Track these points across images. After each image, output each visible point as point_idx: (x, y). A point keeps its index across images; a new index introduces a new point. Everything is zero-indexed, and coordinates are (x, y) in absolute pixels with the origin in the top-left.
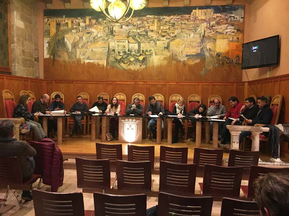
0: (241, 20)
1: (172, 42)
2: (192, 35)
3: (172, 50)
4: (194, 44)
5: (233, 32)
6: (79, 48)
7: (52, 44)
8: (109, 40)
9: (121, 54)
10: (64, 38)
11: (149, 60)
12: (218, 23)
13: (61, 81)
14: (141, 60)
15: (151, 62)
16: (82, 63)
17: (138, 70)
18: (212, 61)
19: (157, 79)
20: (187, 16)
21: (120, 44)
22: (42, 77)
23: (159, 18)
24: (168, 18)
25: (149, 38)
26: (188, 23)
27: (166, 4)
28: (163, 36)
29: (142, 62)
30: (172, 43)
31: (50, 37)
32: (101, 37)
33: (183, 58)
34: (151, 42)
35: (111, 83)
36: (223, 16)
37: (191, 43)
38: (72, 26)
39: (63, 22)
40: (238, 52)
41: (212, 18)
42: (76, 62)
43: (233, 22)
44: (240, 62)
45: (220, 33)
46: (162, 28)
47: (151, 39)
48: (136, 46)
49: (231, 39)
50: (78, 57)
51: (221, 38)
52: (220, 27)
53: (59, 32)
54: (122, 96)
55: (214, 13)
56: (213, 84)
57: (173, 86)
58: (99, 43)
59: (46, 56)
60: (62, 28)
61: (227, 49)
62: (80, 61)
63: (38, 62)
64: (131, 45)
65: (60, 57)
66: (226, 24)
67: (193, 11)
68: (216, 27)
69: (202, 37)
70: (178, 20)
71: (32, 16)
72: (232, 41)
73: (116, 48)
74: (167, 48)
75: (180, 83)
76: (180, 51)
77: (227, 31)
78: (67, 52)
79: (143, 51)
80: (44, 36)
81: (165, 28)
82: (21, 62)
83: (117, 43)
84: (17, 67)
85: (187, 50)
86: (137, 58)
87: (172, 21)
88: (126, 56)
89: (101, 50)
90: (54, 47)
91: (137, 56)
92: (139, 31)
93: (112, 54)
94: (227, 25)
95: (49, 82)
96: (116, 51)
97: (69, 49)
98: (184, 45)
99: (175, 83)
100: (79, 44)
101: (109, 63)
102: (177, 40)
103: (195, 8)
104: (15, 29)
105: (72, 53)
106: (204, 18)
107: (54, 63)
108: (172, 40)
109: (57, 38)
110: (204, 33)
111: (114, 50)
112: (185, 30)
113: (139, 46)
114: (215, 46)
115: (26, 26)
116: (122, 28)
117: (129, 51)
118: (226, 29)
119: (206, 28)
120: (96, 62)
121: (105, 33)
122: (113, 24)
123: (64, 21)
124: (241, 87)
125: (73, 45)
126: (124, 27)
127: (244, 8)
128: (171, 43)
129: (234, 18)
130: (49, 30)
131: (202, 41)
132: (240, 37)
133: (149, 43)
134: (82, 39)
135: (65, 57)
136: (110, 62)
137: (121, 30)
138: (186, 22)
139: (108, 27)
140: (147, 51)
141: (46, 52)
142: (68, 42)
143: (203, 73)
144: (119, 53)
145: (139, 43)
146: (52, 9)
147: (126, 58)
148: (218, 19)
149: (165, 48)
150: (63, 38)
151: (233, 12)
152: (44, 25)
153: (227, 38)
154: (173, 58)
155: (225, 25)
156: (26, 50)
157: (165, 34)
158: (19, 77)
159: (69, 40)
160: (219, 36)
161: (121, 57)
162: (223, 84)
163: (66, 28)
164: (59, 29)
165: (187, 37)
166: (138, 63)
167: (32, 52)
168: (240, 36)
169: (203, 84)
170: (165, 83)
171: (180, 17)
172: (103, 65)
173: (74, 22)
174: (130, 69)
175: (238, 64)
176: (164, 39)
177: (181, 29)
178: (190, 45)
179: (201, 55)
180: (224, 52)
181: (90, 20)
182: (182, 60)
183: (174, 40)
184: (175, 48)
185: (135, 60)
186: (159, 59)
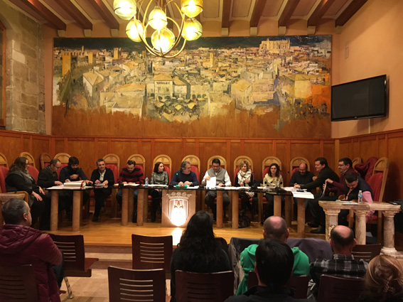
0: (328, 55)
1: (235, 84)
2: (261, 75)
3: (234, 95)
4: (264, 87)
5: (317, 71)
6: (103, 91)
7: (65, 86)
8: (146, 80)
9: (164, 100)
10: (82, 77)
11: (203, 109)
12: (296, 59)
13: (76, 138)
14: (191, 108)
15: (205, 112)
16: (108, 112)
17: (187, 123)
18: (289, 111)
19: (214, 134)
20: (254, 49)
21: (162, 86)
22: (49, 132)
23: (216, 52)
24: (228, 51)
25: (201, 78)
26: (255, 59)
27: (225, 33)
28: (222, 76)
29: (193, 112)
30: (234, 86)
31: (62, 76)
32: (135, 76)
33: (249, 107)
34: (205, 84)
35: (149, 140)
36: (303, 50)
37: (261, 85)
38: (94, 61)
39: (82, 56)
40: (324, 99)
41: (289, 52)
42: (99, 110)
43: (316, 58)
44: (329, 111)
45: (299, 73)
46: (220, 64)
47: (205, 80)
48: (184, 90)
49: (315, 81)
50: (101, 104)
51: (301, 80)
52: (300, 64)
53: (76, 70)
54: (165, 159)
55: (291, 45)
56: (292, 142)
57: (236, 144)
58: (132, 84)
59: (56, 102)
60: (79, 64)
61: (310, 93)
62: (105, 109)
63: (44, 111)
64: (177, 88)
65: (75, 103)
66: (307, 60)
67: (263, 42)
68: (293, 65)
69: (275, 78)
70: (242, 54)
71: (37, 47)
72: (317, 83)
73: (156, 92)
74: (228, 92)
75: (246, 141)
76: (246, 96)
77: (308, 69)
78: (86, 97)
79: (194, 96)
80: (53, 74)
81: (224, 65)
82: (19, 111)
83: (158, 85)
84: (13, 118)
85: (255, 94)
86: (185, 105)
87: (233, 56)
88: (169, 103)
89: (136, 94)
90: (68, 91)
91: (185, 103)
92: (187, 68)
93: (150, 100)
94: (309, 62)
95: (59, 139)
96: (156, 95)
97: (88, 93)
98: (250, 89)
99: (239, 141)
100: (103, 86)
101: (145, 113)
102: (241, 82)
103: (265, 39)
104: (12, 64)
105: (93, 98)
106: (277, 52)
107: (66, 112)
108: (234, 82)
109: (73, 78)
110: (278, 73)
111: (153, 95)
112: (251, 68)
113: (189, 89)
114: (293, 90)
115: (28, 61)
116: (164, 64)
117: (174, 96)
118: (308, 67)
119: (280, 66)
120: (128, 110)
121: (140, 71)
122: (152, 59)
123: (83, 54)
124: (329, 145)
125: (96, 87)
126: (167, 63)
127: (331, 39)
128: (232, 85)
129: (318, 53)
130: (61, 66)
131: (275, 83)
132: (326, 78)
133: (202, 85)
134: (108, 79)
135: (83, 104)
136: (147, 110)
137: (163, 67)
138: (253, 57)
139: (145, 63)
140: (199, 96)
141: (55, 97)
142: (87, 82)
143: (277, 126)
144: (160, 98)
145: (188, 86)
146: (66, 37)
147: (170, 105)
148: (296, 54)
149: (224, 92)
150: (81, 79)
151: (317, 44)
152: (53, 61)
153: (309, 80)
154: (235, 106)
155: (305, 62)
156: (27, 95)
157: (224, 73)
158: (17, 133)
159: (89, 81)
160: (298, 76)
161: (163, 104)
162: (306, 142)
163: (85, 63)
164: (76, 65)
165: (254, 77)
166: (187, 112)
167: (35, 97)
168: (327, 76)
169: (278, 141)
170: (225, 141)
171: (244, 50)
172: (138, 116)
173: (97, 55)
174: (176, 121)
175: (326, 114)
176: (224, 79)
177: (247, 66)
178: (259, 89)
179: (274, 102)
180: (305, 97)
181: (119, 53)
182: (248, 108)
183: (237, 81)
184: (238, 92)
185: (182, 109)
186: (216, 107)
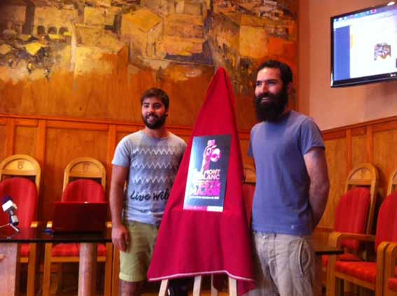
1: (129, 16)
3: (128, 37)
4: (186, 29)
5: (277, 15)
11: (58, 57)
14: (33, 53)
15: (63, 63)
19: (78, 112)
29: (37, 62)
30: (127, 19)
33: (157, 63)
34: (68, 7)
37: (177, 24)
45: (248, 12)
48: (20, 13)
49: (273, 30)
51: (251, 25)
61: (265, 51)
69: (205, 14)
72: (275, 35)
74: (114, 28)
76: (151, 41)
77: (262, 9)
85: (168, 41)
86: (21, 46)
91: (20, 41)
98: (159, 29)
102: (141, 12)
108: (128, 11)
110: (212, 7)
113: (30, 14)
114: (237, 42)
118: (261, 5)
128: (124, 16)
131: (207, 25)
133: (61, 8)
140: (52, 30)
145: (30, 7)
149: (107, 28)
153: (264, 27)
160: (245, 18)
165: (168, 8)
166: (23, 62)
168: (291, 26)
176: (107, 3)
182: (155, 66)
183: (135, 10)
184: (135, 32)
185: (13, 53)
186: (88, 56)
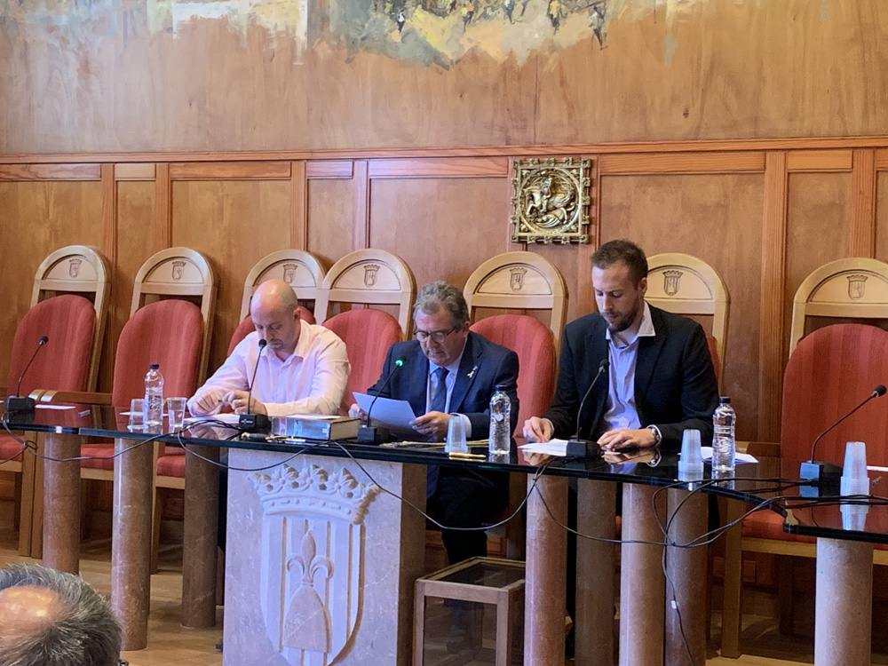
57: (820, 182)
101: (325, 20)
120: (242, 10)
136: (332, 4)
166: (540, 1)
172: (288, 36)
174: (475, 57)
